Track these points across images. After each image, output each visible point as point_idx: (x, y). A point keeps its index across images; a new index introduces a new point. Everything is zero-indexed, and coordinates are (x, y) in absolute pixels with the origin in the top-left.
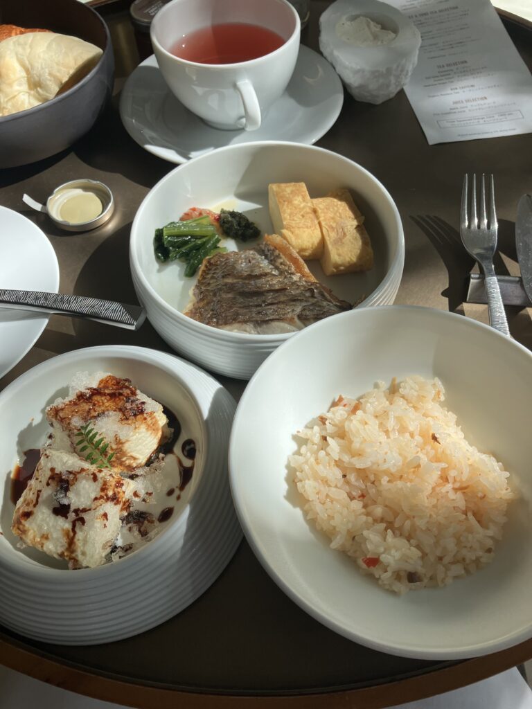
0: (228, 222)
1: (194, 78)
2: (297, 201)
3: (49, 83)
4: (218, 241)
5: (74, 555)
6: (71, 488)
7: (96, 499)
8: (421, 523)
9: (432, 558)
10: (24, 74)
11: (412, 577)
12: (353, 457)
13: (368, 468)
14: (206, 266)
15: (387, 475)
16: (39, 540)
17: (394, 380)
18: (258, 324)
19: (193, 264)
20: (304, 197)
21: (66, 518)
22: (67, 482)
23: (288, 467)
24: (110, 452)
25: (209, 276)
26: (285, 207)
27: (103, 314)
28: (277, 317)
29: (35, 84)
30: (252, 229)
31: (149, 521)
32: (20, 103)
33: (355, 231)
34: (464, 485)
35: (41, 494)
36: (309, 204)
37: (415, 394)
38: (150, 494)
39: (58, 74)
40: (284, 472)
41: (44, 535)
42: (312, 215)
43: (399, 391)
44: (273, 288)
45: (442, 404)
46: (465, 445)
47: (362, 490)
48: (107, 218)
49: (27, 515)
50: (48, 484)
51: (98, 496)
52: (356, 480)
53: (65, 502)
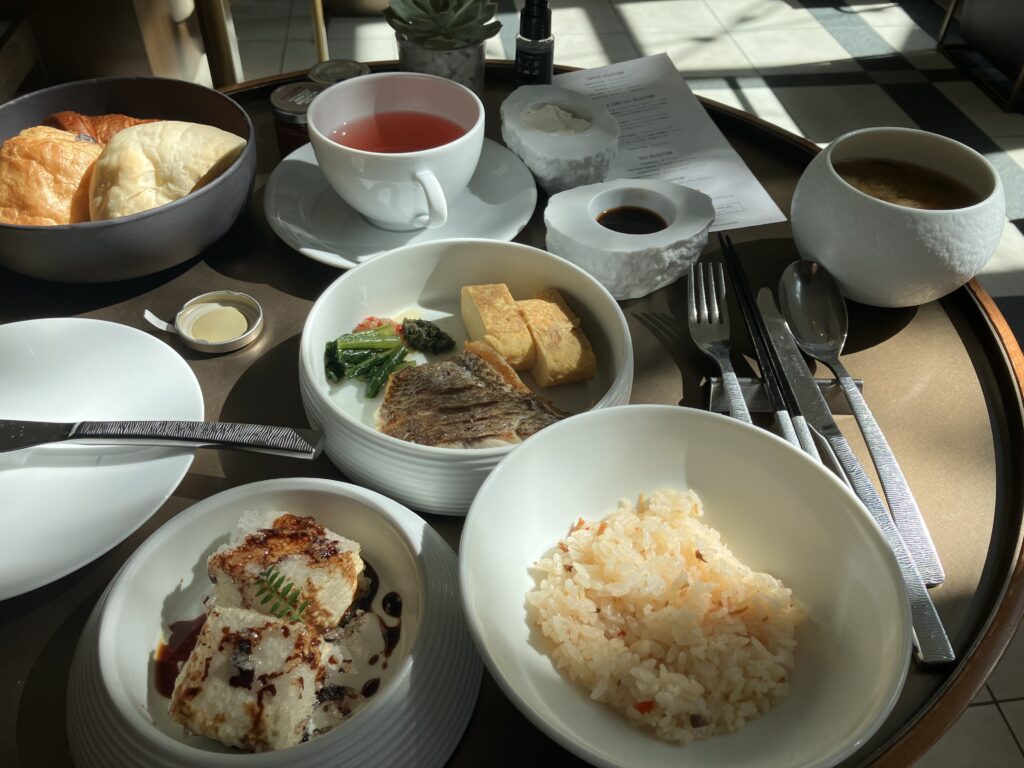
0: (415, 332)
1: (362, 170)
2: (500, 303)
3: (183, 177)
4: (404, 354)
5: (262, 737)
6: (253, 650)
7: (289, 659)
8: (698, 652)
9: (717, 695)
10: (151, 168)
11: (696, 721)
12: (606, 584)
13: (626, 595)
14: (394, 382)
15: (651, 604)
16: (212, 723)
17: (640, 497)
18: (469, 443)
19: (376, 382)
20: (506, 299)
21: (250, 688)
22: (248, 641)
23: (527, 607)
24: (302, 601)
25: (399, 393)
26: (486, 311)
27: (271, 442)
28: (492, 433)
29: (164, 179)
30: (444, 339)
31: (351, 697)
32: (145, 201)
33: (571, 334)
34: (741, 607)
35: (212, 663)
36: (514, 307)
37: (669, 509)
38: (349, 661)
39: (195, 167)
40: (523, 613)
41: (218, 716)
42: (519, 319)
43: (648, 509)
44: (480, 402)
45: (702, 520)
46: (734, 563)
47: (620, 626)
48: (254, 337)
49: (193, 692)
50: (221, 649)
51: (292, 655)
52: (614, 614)
53: (248, 666)
